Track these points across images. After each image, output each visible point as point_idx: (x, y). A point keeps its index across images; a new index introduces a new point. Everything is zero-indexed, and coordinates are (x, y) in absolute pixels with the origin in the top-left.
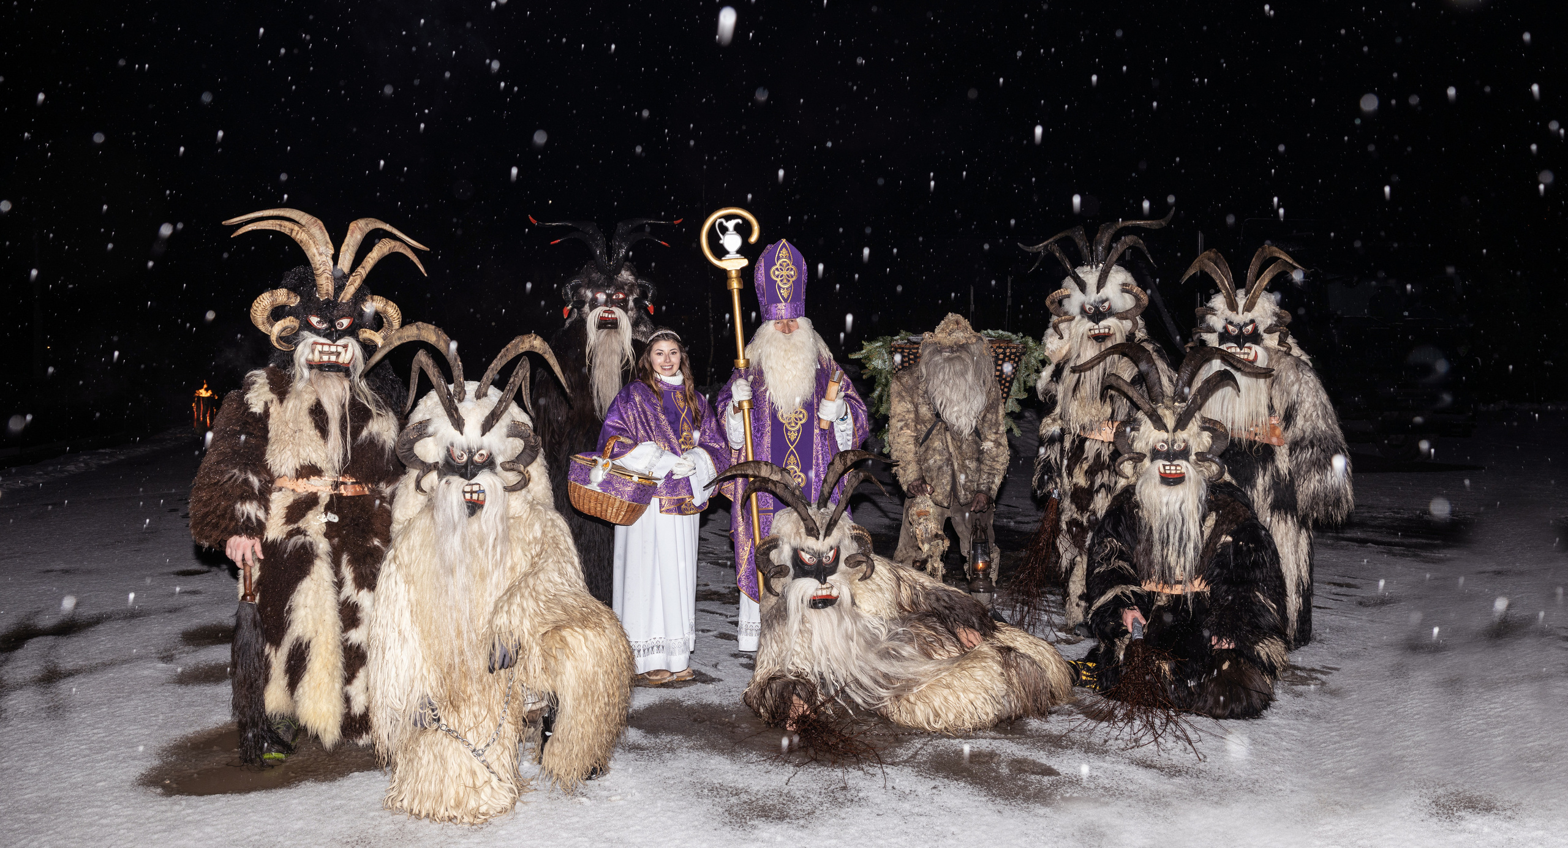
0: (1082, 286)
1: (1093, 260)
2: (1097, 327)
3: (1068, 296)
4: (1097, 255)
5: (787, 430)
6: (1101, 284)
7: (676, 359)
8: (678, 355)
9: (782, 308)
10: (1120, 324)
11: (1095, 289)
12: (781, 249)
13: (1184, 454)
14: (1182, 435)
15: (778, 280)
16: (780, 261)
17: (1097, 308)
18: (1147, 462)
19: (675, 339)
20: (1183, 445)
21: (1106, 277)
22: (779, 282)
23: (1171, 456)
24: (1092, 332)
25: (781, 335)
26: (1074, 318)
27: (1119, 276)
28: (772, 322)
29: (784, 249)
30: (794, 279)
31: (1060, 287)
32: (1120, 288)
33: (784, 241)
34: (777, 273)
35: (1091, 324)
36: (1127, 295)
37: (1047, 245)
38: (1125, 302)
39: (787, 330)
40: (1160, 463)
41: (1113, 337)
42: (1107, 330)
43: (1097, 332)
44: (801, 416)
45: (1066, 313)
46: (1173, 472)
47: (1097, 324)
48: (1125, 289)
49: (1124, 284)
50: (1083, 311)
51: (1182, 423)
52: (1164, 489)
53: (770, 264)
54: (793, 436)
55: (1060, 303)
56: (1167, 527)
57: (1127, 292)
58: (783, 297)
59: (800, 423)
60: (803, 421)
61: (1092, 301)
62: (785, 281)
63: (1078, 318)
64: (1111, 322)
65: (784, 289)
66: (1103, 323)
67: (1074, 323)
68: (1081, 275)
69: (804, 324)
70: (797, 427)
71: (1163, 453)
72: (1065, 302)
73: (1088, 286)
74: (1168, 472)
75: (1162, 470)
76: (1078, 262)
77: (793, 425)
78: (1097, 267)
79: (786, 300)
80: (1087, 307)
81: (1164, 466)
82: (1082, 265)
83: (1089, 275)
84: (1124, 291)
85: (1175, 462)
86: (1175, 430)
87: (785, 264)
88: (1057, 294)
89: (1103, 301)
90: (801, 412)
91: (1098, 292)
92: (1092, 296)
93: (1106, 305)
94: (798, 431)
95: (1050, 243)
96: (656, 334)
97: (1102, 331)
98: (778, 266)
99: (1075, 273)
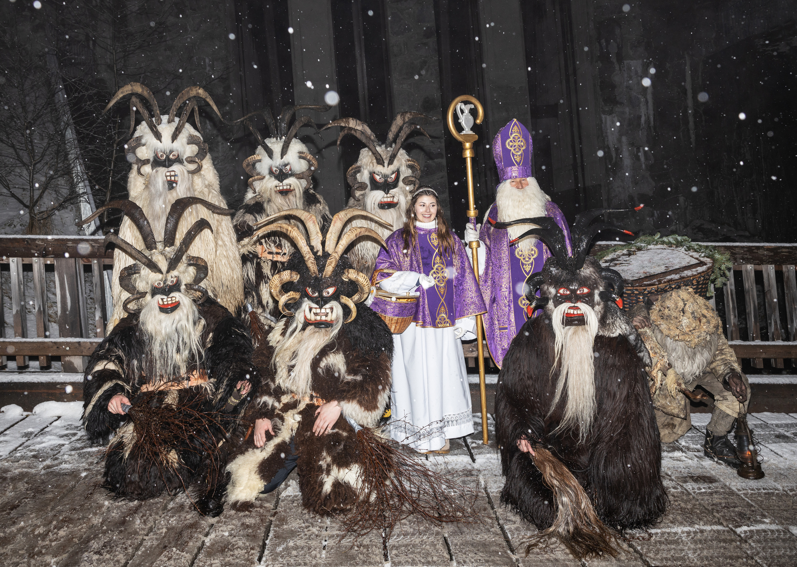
0: (270, 153)
1: (277, 133)
2: (281, 184)
3: (260, 161)
4: (281, 130)
5: (523, 264)
6: (284, 152)
7: (434, 210)
8: (436, 207)
9: (514, 171)
10: (298, 183)
11: (279, 155)
12: (513, 126)
13: (176, 287)
14: (175, 273)
15: (512, 149)
16: (513, 135)
17: (281, 170)
18: (148, 297)
19: (434, 195)
20: (175, 280)
21: (288, 146)
22: (512, 150)
23: (167, 290)
24: (278, 188)
25: (515, 191)
26: (264, 177)
27: (296, 146)
28: (509, 181)
29: (516, 127)
30: (524, 148)
31: (254, 154)
32: (298, 155)
33: (515, 120)
34: (511, 144)
35: (276, 182)
36: (302, 161)
37: (243, 121)
38: (300, 166)
39: (520, 186)
40: (158, 297)
41: (293, 192)
42: (288, 187)
43: (281, 188)
44: (533, 252)
45: (258, 174)
46: (170, 302)
47: (282, 182)
48: (301, 156)
49: (300, 153)
50: (271, 172)
51: (173, 264)
52: (163, 316)
53: (505, 137)
54: (528, 268)
55: (254, 165)
56: (167, 347)
57: (304, 158)
58: (516, 161)
59: (532, 258)
60: (535, 256)
61: (278, 164)
62: (517, 150)
63: (267, 177)
64: (291, 181)
65: (517, 155)
66: (286, 182)
67: (265, 180)
68: (269, 145)
69: (532, 181)
70: (531, 261)
71: (159, 289)
72: (258, 165)
73: (274, 153)
74: (166, 303)
75: (161, 303)
76: (267, 134)
77: (527, 259)
78: (281, 138)
79: (518, 164)
80: (274, 169)
81: (162, 299)
82: (270, 137)
83: (275, 145)
84: (300, 157)
85: (171, 295)
86: (168, 272)
87: (516, 137)
88: (251, 159)
89: (286, 165)
90: (532, 250)
91: (282, 158)
92: (277, 161)
93: (288, 167)
94: (532, 264)
95: (246, 119)
96: (421, 190)
97: (285, 188)
98: (511, 139)
99: (264, 143)
